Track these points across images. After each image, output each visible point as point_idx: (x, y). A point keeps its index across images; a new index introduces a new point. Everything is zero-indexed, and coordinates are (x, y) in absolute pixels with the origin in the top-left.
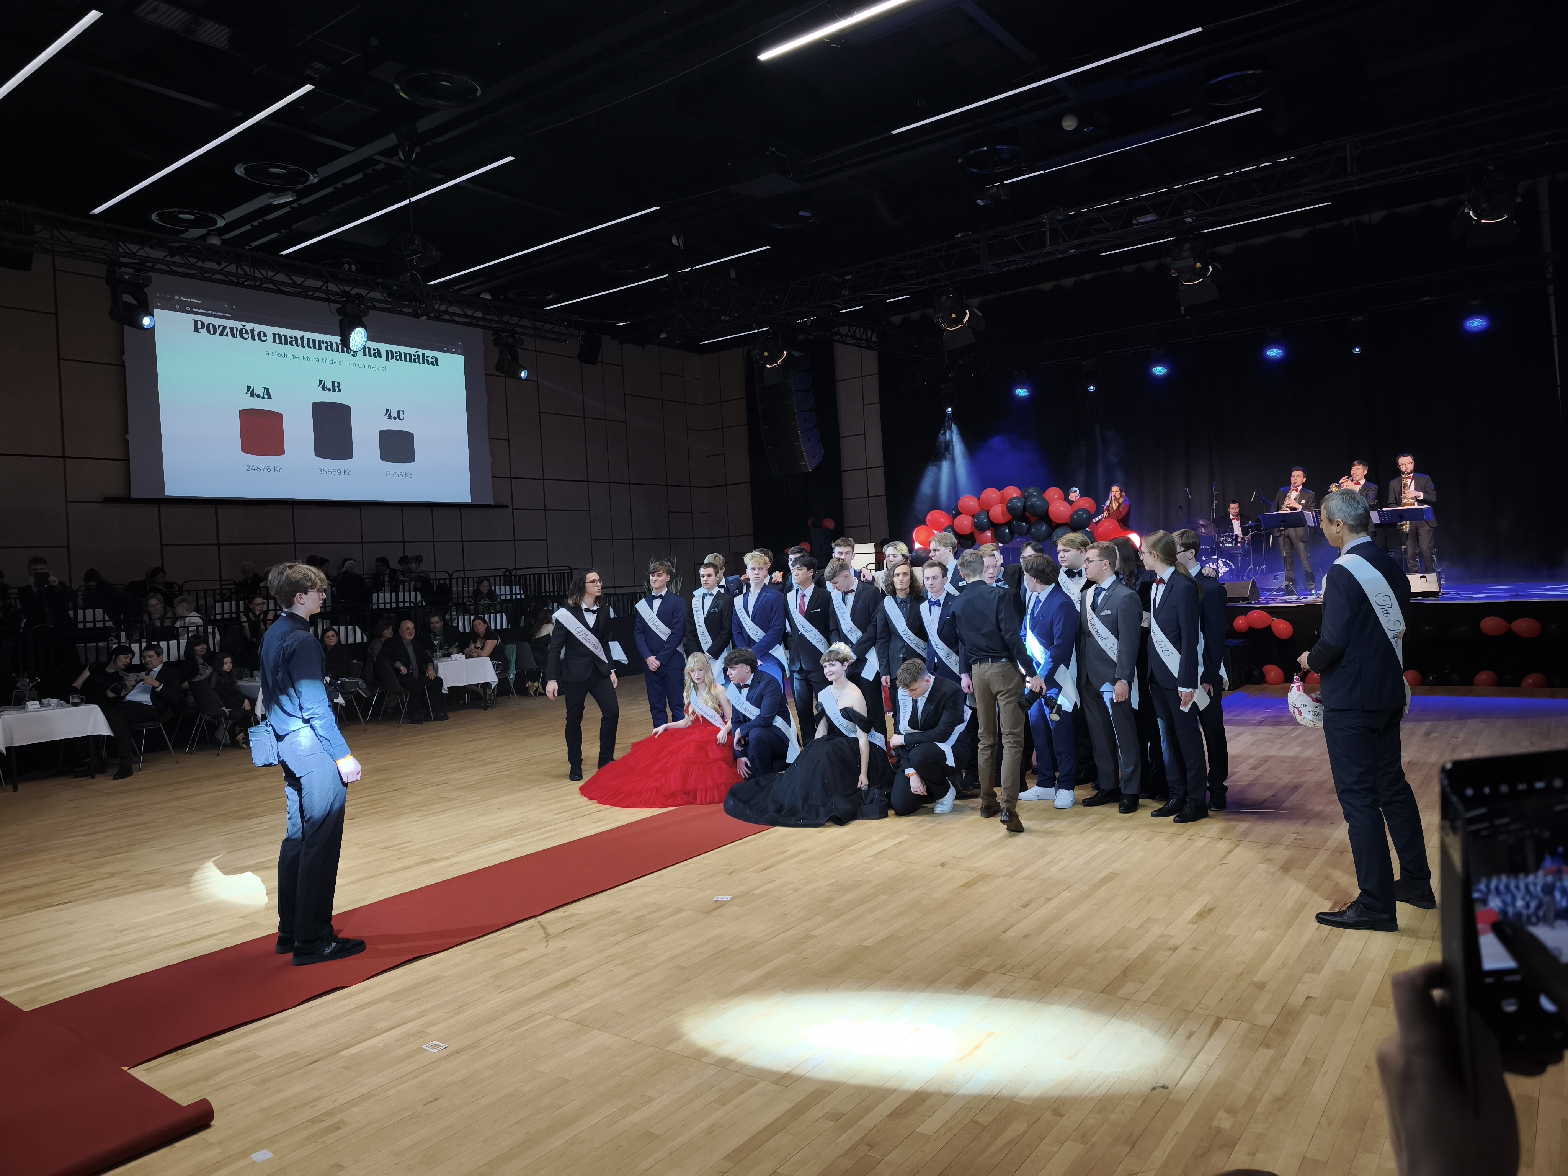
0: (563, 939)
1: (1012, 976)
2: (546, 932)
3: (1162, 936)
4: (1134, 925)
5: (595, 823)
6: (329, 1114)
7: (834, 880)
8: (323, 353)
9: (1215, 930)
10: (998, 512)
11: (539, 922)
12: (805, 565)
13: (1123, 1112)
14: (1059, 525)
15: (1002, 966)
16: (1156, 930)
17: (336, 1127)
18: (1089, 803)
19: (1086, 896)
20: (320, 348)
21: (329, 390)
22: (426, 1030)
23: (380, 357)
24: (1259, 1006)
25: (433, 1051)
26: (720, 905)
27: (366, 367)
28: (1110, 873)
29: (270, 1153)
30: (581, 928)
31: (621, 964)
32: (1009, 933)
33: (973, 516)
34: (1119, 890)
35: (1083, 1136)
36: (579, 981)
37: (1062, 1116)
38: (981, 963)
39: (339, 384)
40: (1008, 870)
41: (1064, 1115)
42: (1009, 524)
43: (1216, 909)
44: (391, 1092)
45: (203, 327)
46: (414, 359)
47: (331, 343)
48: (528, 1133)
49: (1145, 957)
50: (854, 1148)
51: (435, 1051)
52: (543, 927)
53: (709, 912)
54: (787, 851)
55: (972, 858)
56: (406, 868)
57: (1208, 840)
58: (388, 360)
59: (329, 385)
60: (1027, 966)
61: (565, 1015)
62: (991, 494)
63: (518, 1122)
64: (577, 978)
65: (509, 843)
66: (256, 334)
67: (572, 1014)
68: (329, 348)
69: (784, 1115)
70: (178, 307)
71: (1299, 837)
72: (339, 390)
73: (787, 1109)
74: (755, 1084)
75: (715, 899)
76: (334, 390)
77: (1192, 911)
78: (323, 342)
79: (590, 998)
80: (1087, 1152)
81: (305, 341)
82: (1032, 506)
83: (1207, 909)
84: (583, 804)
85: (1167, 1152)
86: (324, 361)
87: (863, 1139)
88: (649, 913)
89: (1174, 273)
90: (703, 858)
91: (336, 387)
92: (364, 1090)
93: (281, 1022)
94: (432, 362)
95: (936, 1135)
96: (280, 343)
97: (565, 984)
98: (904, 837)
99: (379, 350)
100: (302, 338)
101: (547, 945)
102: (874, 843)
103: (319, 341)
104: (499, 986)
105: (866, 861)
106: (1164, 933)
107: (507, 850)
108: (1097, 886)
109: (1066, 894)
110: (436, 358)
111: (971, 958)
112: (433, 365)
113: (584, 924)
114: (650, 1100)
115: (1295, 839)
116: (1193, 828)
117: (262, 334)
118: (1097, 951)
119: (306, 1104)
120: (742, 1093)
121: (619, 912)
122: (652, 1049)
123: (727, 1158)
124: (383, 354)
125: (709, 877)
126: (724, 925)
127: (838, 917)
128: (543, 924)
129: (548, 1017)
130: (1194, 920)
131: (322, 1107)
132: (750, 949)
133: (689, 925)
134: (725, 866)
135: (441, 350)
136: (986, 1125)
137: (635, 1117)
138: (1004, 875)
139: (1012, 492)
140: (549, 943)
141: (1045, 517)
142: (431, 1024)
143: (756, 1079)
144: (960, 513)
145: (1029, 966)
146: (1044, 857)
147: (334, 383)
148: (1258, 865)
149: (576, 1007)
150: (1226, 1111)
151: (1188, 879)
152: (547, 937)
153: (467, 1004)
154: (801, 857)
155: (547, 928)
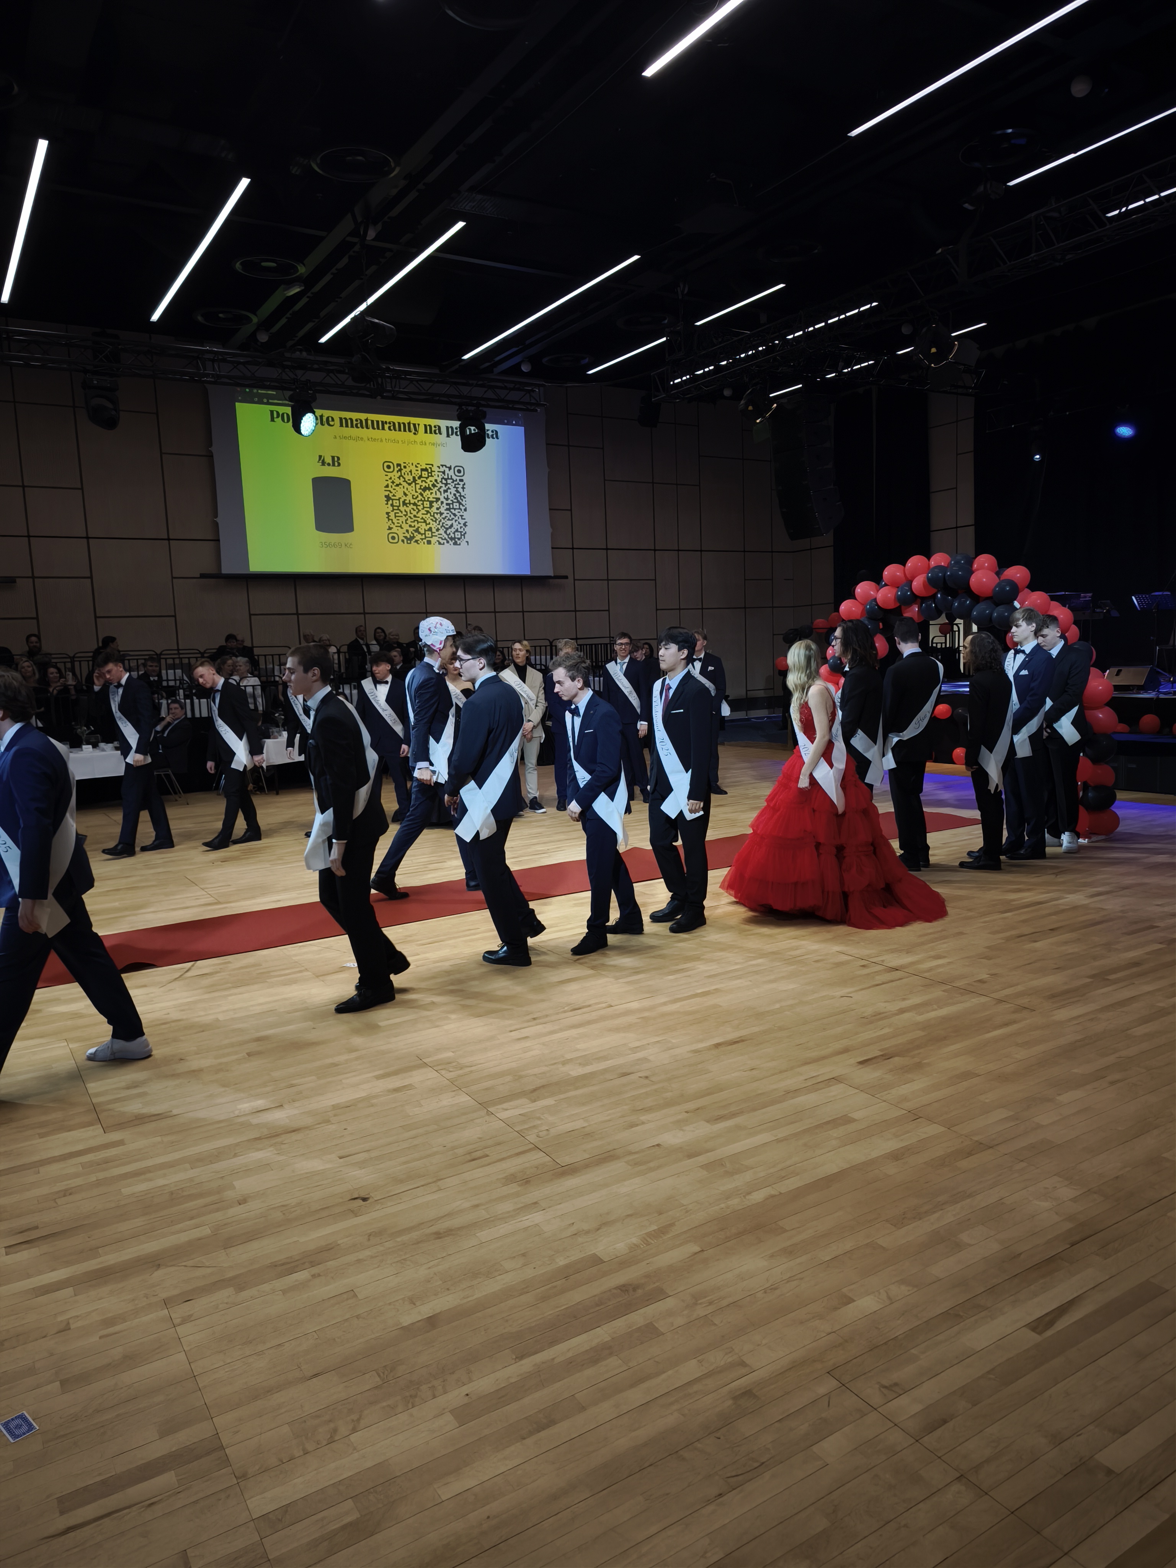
8: (387, 434)
20: (383, 429)
23: (440, 434)
27: (427, 444)
45: (278, 417)
47: (394, 423)
58: (448, 436)
66: (324, 419)
68: (392, 428)
70: (256, 399)
78: (386, 423)
81: (370, 422)
86: (387, 441)
94: (492, 436)
96: (347, 426)
99: (439, 427)
100: (366, 420)
103: (382, 422)
110: (497, 432)
117: (330, 419)
124: (444, 430)
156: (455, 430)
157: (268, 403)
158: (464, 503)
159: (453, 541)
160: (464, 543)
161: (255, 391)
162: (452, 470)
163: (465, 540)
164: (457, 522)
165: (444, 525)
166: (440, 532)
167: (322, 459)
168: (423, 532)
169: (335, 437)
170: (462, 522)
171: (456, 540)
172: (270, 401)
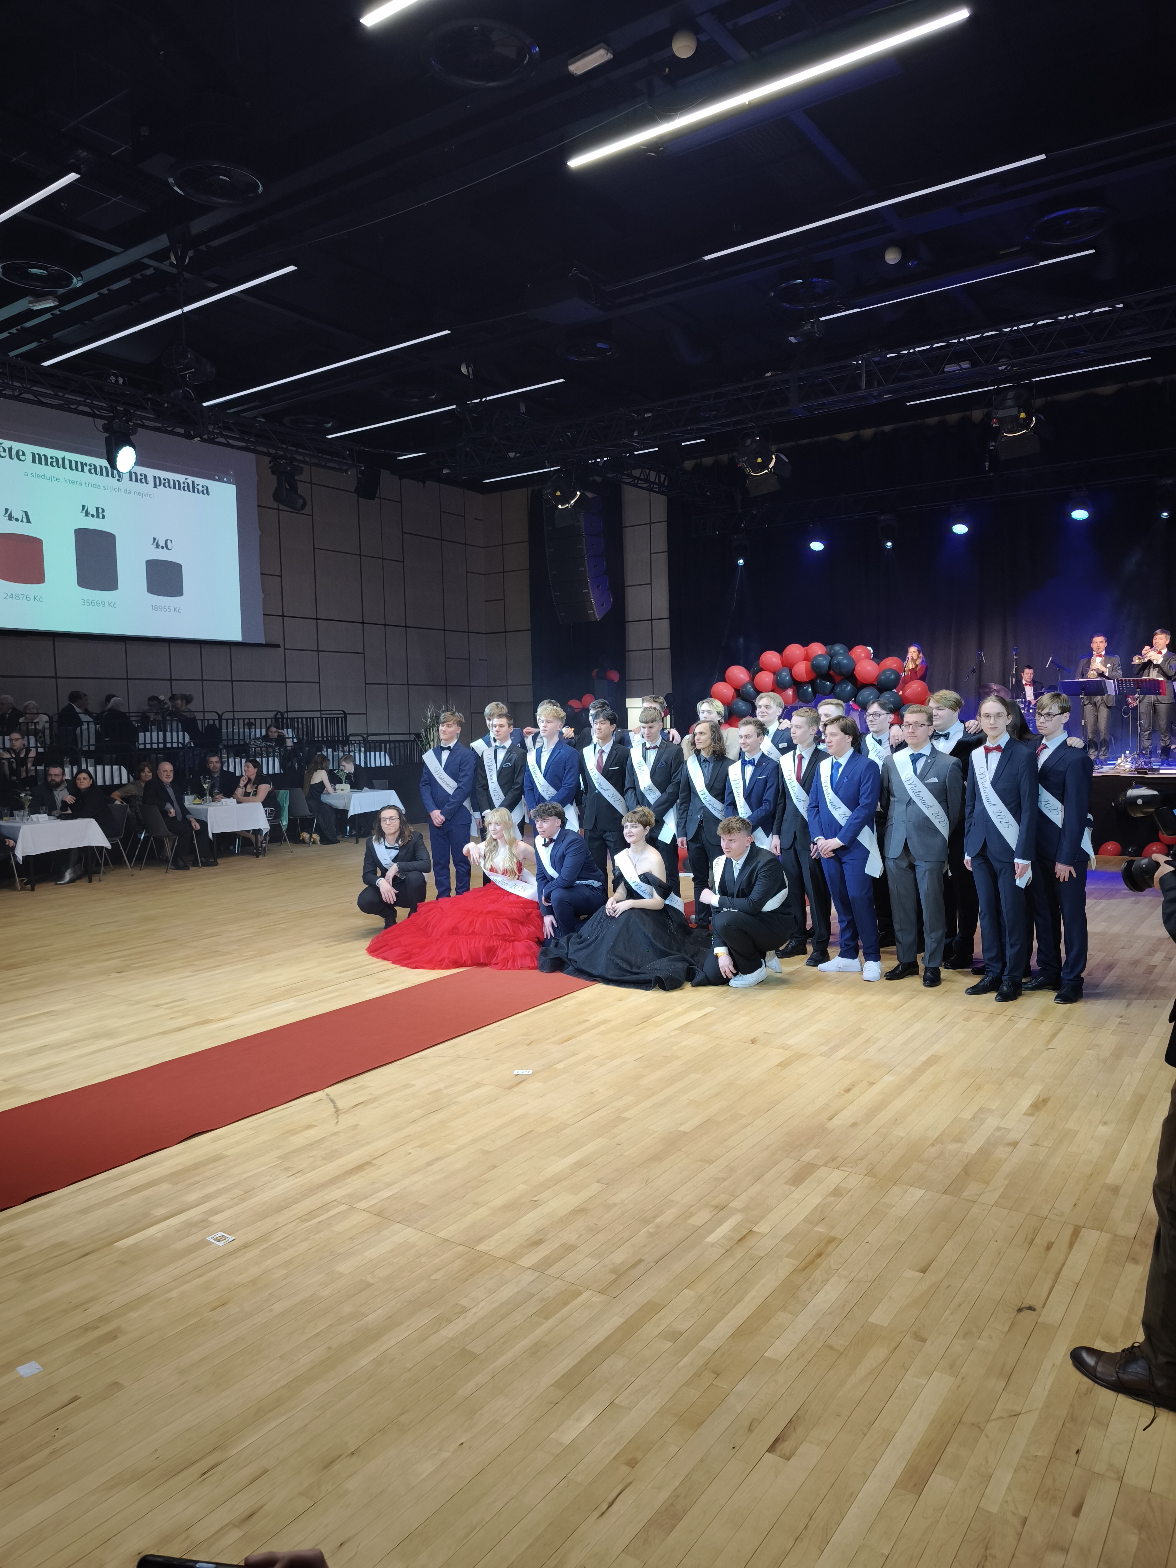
0: (355, 1115)
1: (845, 1171)
2: (335, 1107)
3: (998, 1129)
4: (967, 1115)
5: (380, 983)
6: (103, 1319)
7: (640, 1055)
8: (86, 476)
9: (1054, 1123)
10: (801, 669)
11: (327, 1095)
12: (609, 719)
13: (991, 1337)
14: (865, 686)
15: (834, 1160)
16: (992, 1122)
17: (112, 1336)
18: (892, 975)
19: (911, 1081)
20: (83, 471)
21: (93, 516)
22: (210, 1219)
23: (147, 483)
24: (1117, 1214)
25: (218, 1243)
26: (521, 1080)
27: (133, 493)
28: (932, 1055)
29: (38, 1366)
30: (372, 1103)
31: (420, 1146)
32: (836, 1121)
33: (774, 673)
34: (945, 1075)
35: (952, 1366)
36: (375, 1165)
37: (924, 1341)
38: (810, 1155)
39: (103, 510)
40: (824, 1049)
41: (926, 1340)
42: (812, 683)
43: (1051, 1100)
44: (174, 1294)
46: (184, 487)
47: (95, 466)
48: (330, 1348)
49: (985, 1152)
50: (698, 1375)
51: (220, 1244)
52: (332, 1101)
53: (510, 1088)
54: (588, 1020)
55: (785, 1034)
56: (180, 1029)
57: (1029, 1021)
58: (155, 486)
59: (93, 511)
60: (860, 1159)
61: (362, 1205)
62: (795, 650)
63: (317, 1335)
64: (373, 1162)
65: (289, 1004)
66: (14, 453)
67: (371, 1203)
68: (93, 471)
69: (615, 1332)
71: (1124, 1021)
72: (104, 517)
73: (619, 1325)
74: (579, 1294)
75: (515, 1073)
76: (98, 517)
77: (1026, 1103)
78: (86, 464)
79: (389, 1185)
80: (959, 1387)
81: (67, 463)
82: (838, 664)
83: (1041, 1099)
84: (366, 963)
85: (1048, 1388)
86: (87, 485)
87: (706, 1364)
88: (446, 1087)
89: (996, 423)
90: (499, 1026)
91: (100, 513)
92: (142, 1291)
93: (47, 1206)
94: (203, 491)
95: (787, 1361)
96: (40, 463)
97: (360, 1168)
98: (709, 1010)
99: (146, 476)
100: (63, 459)
101: (338, 1122)
102: (678, 1015)
103: (82, 463)
104: (287, 1169)
105: (672, 1034)
106: (1000, 1126)
107: (288, 1012)
108: (920, 1070)
109: (888, 1078)
110: (207, 488)
111: (798, 1149)
112: (203, 494)
113: (375, 1099)
114: (464, 1310)
115: (1120, 1023)
116: (1010, 1006)
117: (21, 453)
118: (933, 1145)
119: (77, 1307)
120: (566, 1304)
121: (414, 1085)
122: (461, 1248)
123: (557, 1384)
124: (151, 480)
125: (507, 1047)
126: (528, 1103)
127: (650, 1097)
128: (331, 1096)
129: (344, 1207)
130: (1030, 1112)
131: (96, 1310)
132: (558, 1133)
133: (491, 1102)
134: (522, 1035)
135: (212, 478)
136: (842, 1350)
137: (450, 1331)
138: (821, 1055)
139: (817, 649)
140: (340, 1119)
141: (851, 676)
142: (215, 1212)
143: (581, 1288)
144: (762, 670)
145: (862, 1160)
146: (859, 1035)
147: (97, 509)
148: (1087, 1051)
149: (373, 1196)
150: (1103, 1339)
151: (1016, 1065)
152: (337, 1110)
153: (253, 1189)
154: (603, 1028)
155: (336, 1102)
156: (163, 481)
169: (26, 474)
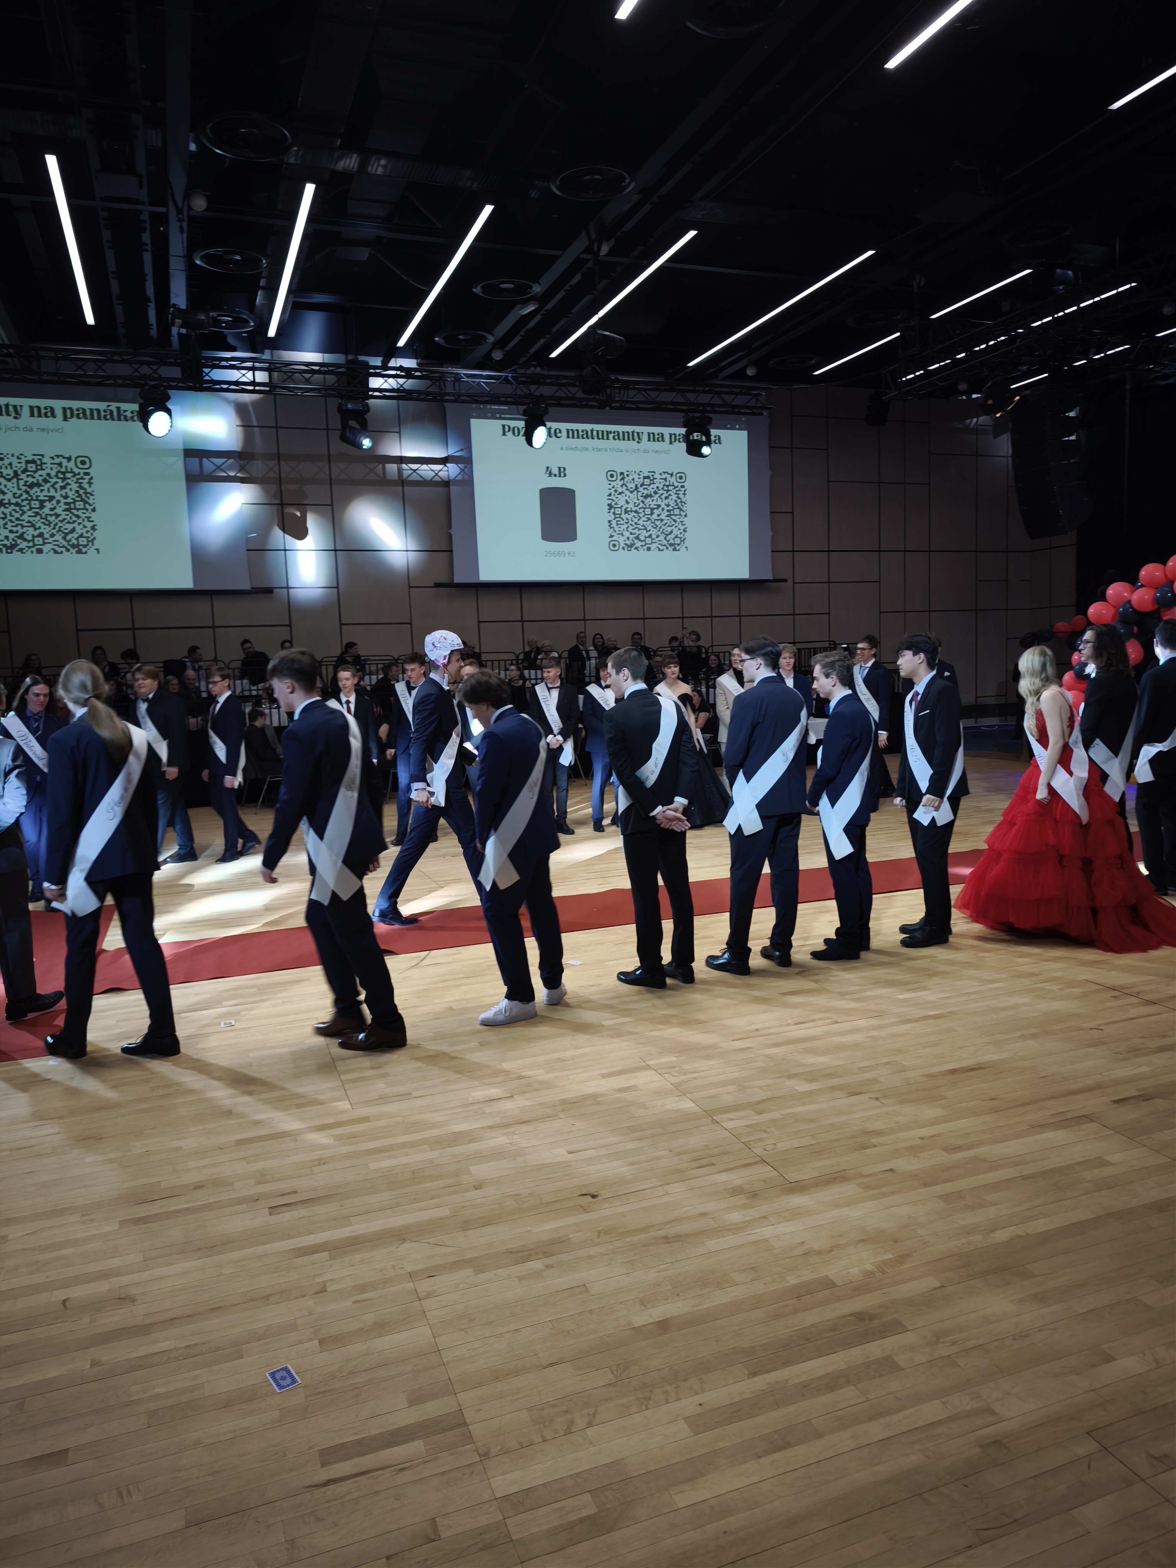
8: (611, 443)
20: (608, 439)
23: (664, 442)
27: (650, 452)
45: (509, 431)
47: (618, 433)
58: (671, 443)
68: (616, 437)
70: (489, 415)
78: (611, 432)
81: (595, 433)
86: (611, 450)
99: (663, 435)
100: (592, 431)
103: (607, 432)
110: (719, 437)
117: (558, 431)
124: (667, 438)
156: (678, 437)
157: (501, 418)
158: (684, 509)
159: (673, 547)
160: (683, 549)
161: (489, 406)
162: (674, 477)
163: (685, 546)
164: (677, 528)
165: (664, 531)
166: (660, 539)
167: (549, 470)
168: (642, 538)
169: (562, 449)
170: (682, 528)
171: (676, 546)
172: (503, 416)
